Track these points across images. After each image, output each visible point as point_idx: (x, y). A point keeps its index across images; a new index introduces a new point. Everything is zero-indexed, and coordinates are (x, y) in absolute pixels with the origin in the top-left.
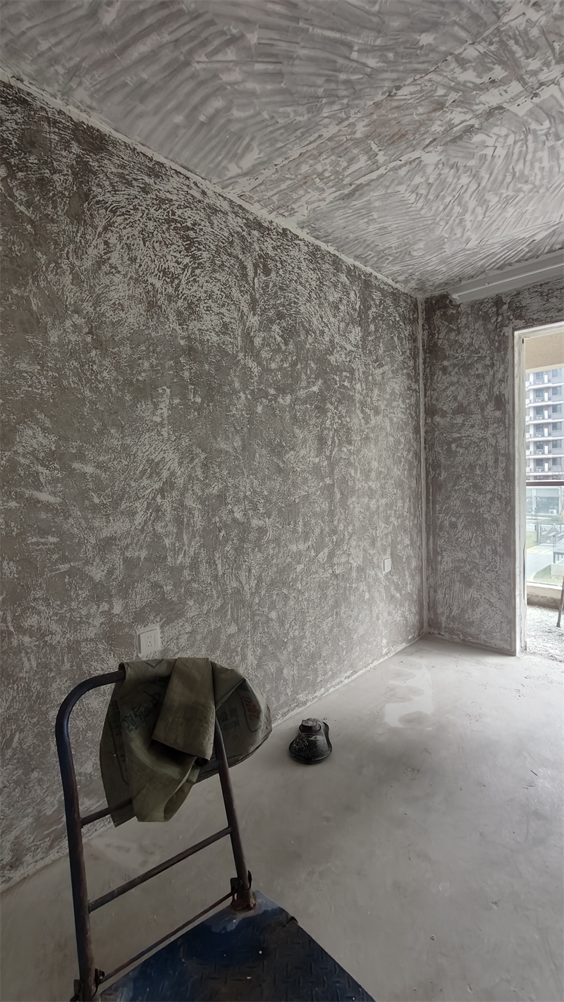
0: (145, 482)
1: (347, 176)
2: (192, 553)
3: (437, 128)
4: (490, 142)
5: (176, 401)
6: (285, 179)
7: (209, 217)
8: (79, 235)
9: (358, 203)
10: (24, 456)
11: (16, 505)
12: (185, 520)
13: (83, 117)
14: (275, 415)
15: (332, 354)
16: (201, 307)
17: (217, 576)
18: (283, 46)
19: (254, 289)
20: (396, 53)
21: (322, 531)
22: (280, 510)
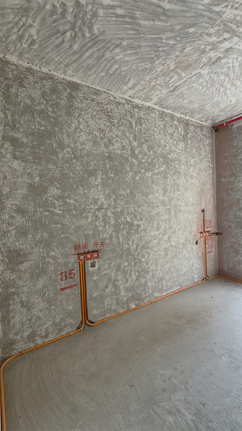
0: (92, 206)
1: (170, 84)
2: (110, 233)
3: (204, 60)
4: (230, 61)
5: (104, 176)
6: (145, 88)
7: (117, 106)
8: (69, 120)
9: (177, 93)
10: (50, 197)
11: (48, 214)
12: (107, 220)
13: (71, 79)
14: (144, 180)
15: (170, 154)
16: (114, 140)
17: (120, 243)
18: (136, 43)
19: (135, 132)
20: (181, 37)
21: (165, 227)
22: (146, 218)
